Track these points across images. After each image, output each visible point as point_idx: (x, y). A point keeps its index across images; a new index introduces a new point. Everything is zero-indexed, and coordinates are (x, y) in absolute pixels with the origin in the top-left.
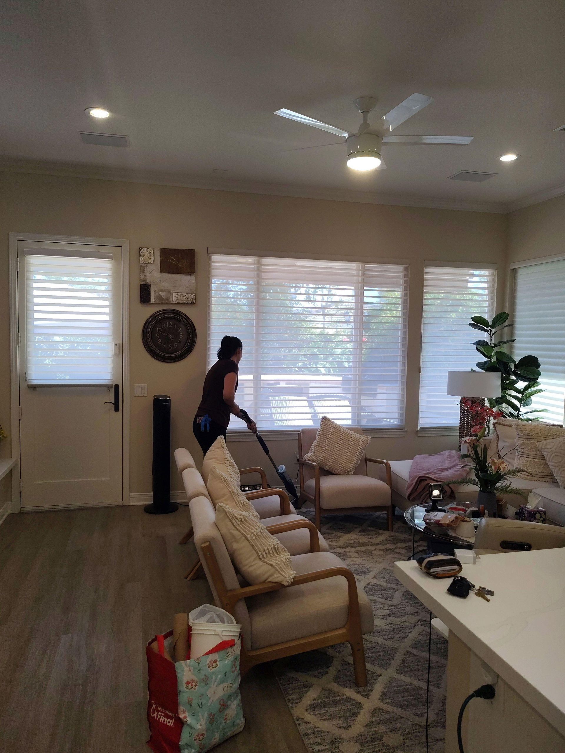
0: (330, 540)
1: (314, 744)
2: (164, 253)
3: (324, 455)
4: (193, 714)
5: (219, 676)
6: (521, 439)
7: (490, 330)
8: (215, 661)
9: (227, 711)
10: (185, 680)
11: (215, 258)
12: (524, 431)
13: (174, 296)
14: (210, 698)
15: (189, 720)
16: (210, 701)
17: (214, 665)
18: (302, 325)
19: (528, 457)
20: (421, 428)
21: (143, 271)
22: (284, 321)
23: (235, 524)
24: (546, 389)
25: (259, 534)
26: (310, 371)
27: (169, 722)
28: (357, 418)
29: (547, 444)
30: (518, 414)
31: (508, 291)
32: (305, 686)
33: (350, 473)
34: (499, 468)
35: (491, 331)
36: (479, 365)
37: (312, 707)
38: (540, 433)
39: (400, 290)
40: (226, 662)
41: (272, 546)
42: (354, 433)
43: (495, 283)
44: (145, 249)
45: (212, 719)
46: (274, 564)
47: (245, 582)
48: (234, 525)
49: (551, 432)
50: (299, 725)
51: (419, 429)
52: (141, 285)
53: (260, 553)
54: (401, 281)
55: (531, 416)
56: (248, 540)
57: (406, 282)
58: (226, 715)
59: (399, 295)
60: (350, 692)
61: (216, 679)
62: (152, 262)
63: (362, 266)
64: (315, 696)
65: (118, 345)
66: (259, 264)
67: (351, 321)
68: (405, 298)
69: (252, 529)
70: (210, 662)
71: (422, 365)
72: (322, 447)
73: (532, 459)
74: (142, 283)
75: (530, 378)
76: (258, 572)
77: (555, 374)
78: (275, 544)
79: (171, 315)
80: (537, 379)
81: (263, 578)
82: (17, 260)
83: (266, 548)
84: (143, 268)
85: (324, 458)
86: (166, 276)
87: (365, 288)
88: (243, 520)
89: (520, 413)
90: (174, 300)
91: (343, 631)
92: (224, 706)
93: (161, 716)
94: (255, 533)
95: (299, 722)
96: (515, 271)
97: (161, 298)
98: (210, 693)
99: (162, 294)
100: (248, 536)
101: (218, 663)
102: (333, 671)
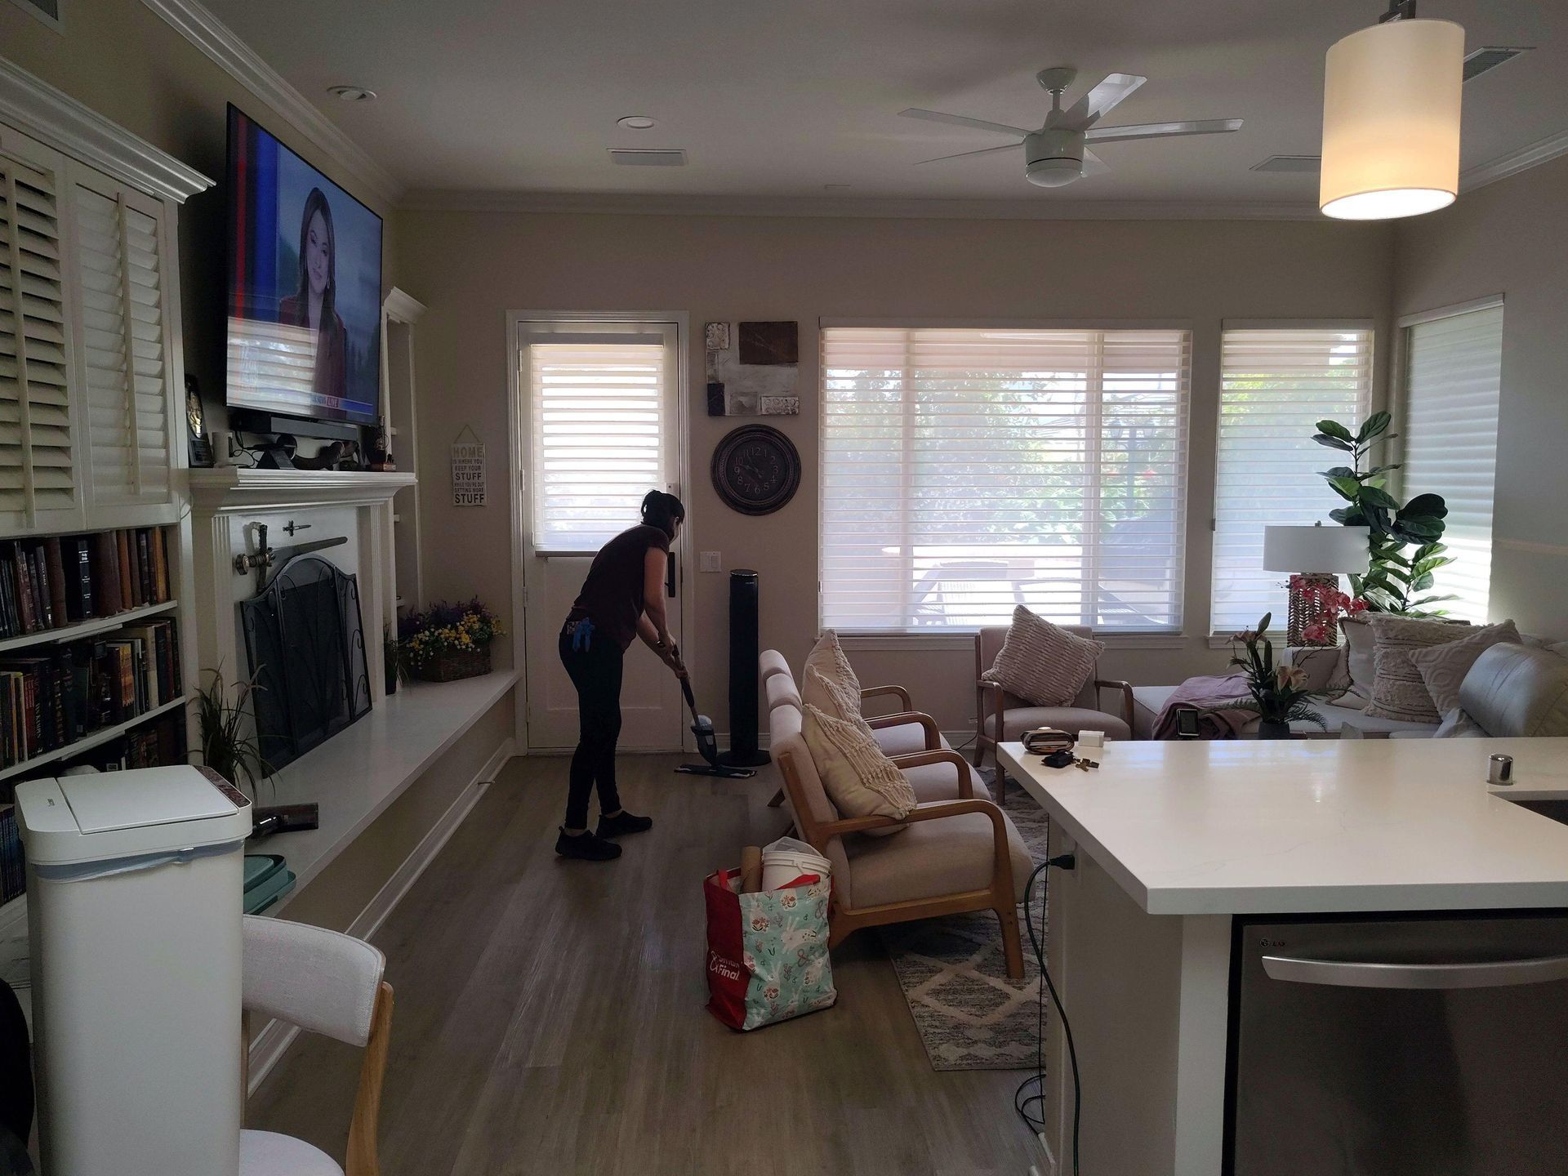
0: (1019, 811)
1: (929, 1026)
2: (746, 329)
3: (1016, 672)
4: (763, 963)
5: (798, 919)
6: (1383, 646)
7: (1355, 447)
8: (793, 899)
9: (809, 969)
10: (752, 918)
11: (832, 334)
12: (1389, 631)
13: (763, 402)
14: (785, 944)
15: (758, 970)
16: (785, 948)
17: (791, 903)
18: (1028, 446)
19: (1395, 678)
20: (1215, 633)
21: (712, 362)
22: (991, 440)
23: (828, 733)
24: (1457, 558)
25: (864, 749)
26: (1041, 539)
27: (733, 975)
28: (1090, 612)
29: (1426, 655)
30: (1404, 604)
31: (1395, 371)
32: (931, 971)
33: (1066, 704)
34: (1289, 682)
35: (1356, 450)
36: (1335, 514)
37: (936, 993)
38: (1418, 636)
39: (1173, 375)
40: (807, 902)
41: (882, 768)
42: (1074, 636)
43: (1370, 356)
44: (714, 325)
45: (787, 972)
46: (882, 791)
47: (842, 813)
48: (826, 735)
49: (1440, 633)
50: (913, 1007)
51: (1211, 635)
52: (709, 385)
53: (863, 776)
54: (1177, 361)
55: (1427, 608)
56: (846, 757)
57: (1185, 362)
58: (808, 974)
59: (1172, 386)
60: (997, 983)
61: (793, 921)
62: (727, 347)
63: (1099, 337)
64: (943, 981)
65: (672, 486)
66: (909, 340)
67: (1123, 436)
68: (1184, 392)
69: (852, 742)
70: (786, 898)
71: (1218, 515)
72: (1014, 659)
73: (1401, 682)
74: (711, 382)
75: (1424, 537)
76: (860, 801)
77: (1471, 527)
78: (886, 765)
79: (758, 435)
80: (1439, 537)
81: (868, 810)
82: (519, 353)
83: (872, 770)
84: (711, 356)
85: (1016, 678)
86: (749, 368)
87: (1106, 376)
88: (840, 729)
89: (1407, 604)
90: (763, 410)
91: (987, 892)
92: (804, 960)
93: (723, 968)
94: (857, 748)
95: (913, 1005)
96: (1408, 332)
97: (741, 408)
98: (784, 937)
99: (743, 399)
100: (846, 752)
101: (796, 902)
102: (977, 958)
